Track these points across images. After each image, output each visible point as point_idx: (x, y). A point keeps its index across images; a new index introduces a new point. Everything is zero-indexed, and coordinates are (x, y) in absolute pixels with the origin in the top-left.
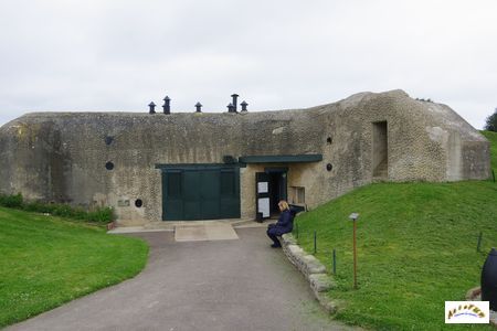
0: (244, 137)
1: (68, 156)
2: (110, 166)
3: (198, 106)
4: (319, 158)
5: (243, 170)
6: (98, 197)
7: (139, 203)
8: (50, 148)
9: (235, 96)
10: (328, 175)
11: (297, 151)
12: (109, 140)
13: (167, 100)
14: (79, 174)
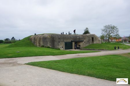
0: (73, 38)
1: (54, 41)
2: (59, 42)
3: (66, 34)
4: (83, 41)
5: (73, 43)
6: (58, 47)
7: (62, 47)
8: (52, 39)
9: (69, 32)
10: (85, 43)
11: (81, 40)
12: (59, 38)
13: (63, 33)
14: (56, 43)
